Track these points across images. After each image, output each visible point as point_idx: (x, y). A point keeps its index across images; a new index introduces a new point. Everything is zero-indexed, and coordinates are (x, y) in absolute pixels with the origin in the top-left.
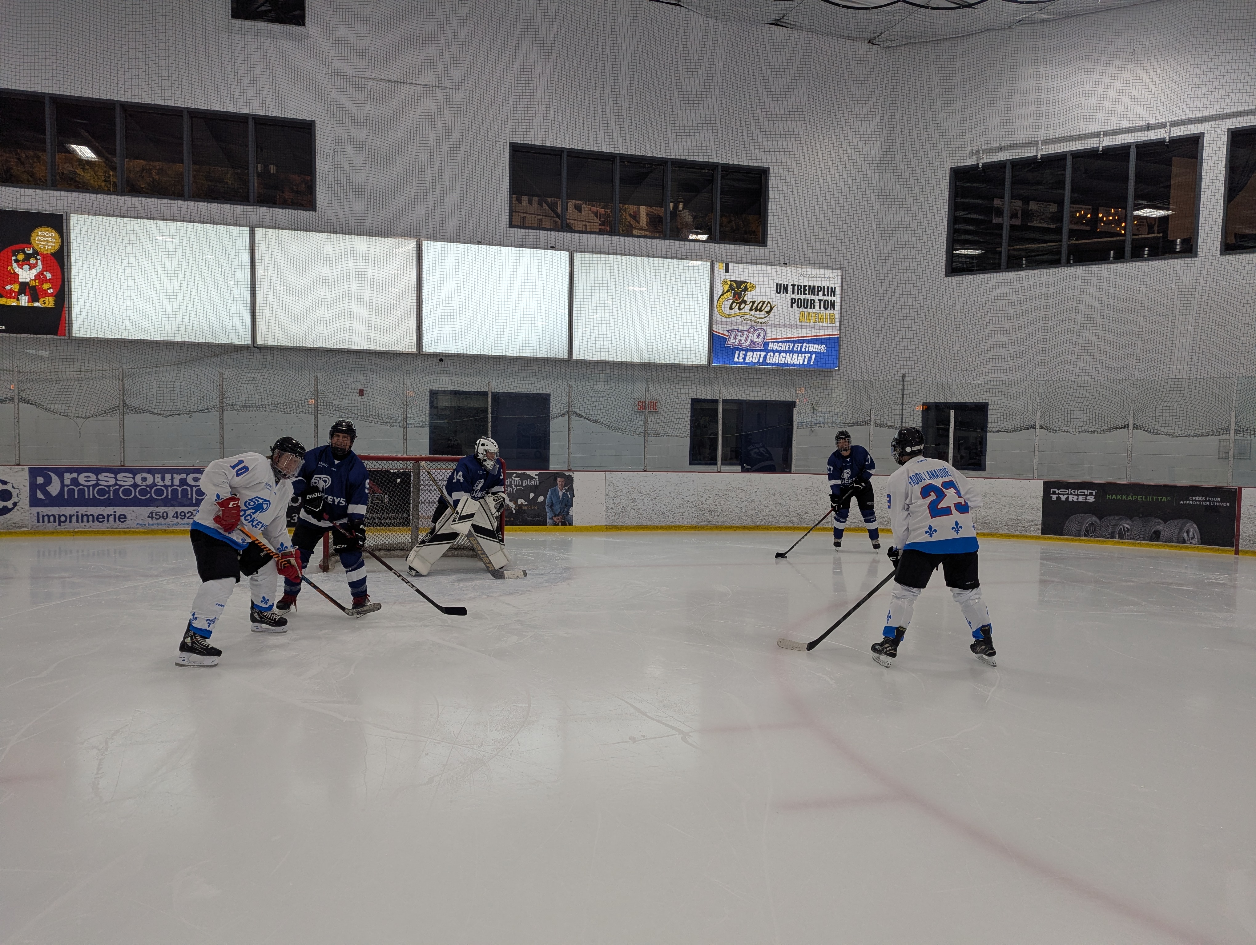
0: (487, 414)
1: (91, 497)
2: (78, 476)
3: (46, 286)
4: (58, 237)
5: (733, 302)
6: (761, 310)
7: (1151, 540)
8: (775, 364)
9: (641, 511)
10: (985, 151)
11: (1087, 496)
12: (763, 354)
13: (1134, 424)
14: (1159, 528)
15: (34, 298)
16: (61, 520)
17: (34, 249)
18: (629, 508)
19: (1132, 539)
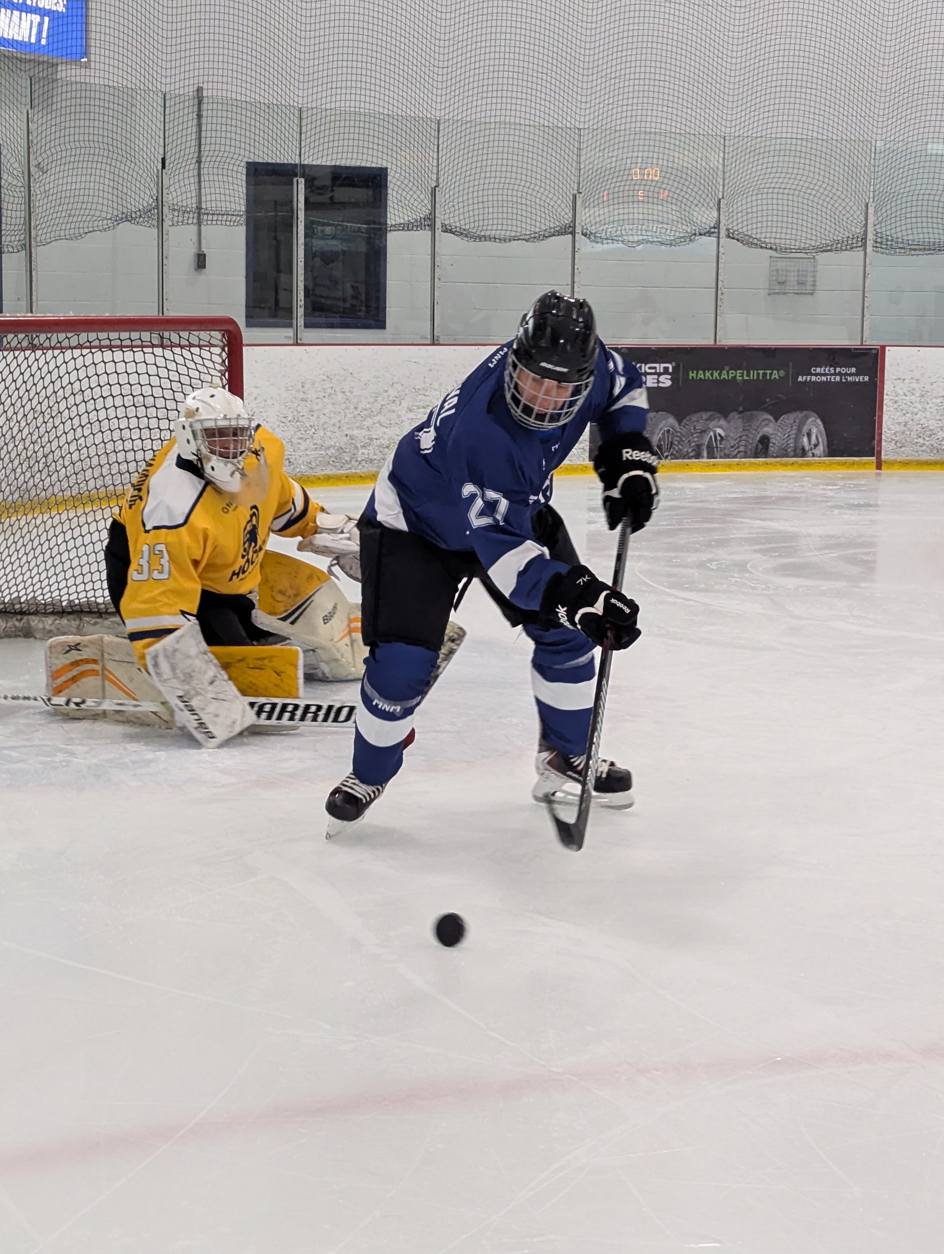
7: (756, 456)
11: (659, 374)
14: (768, 430)
19: (727, 456)
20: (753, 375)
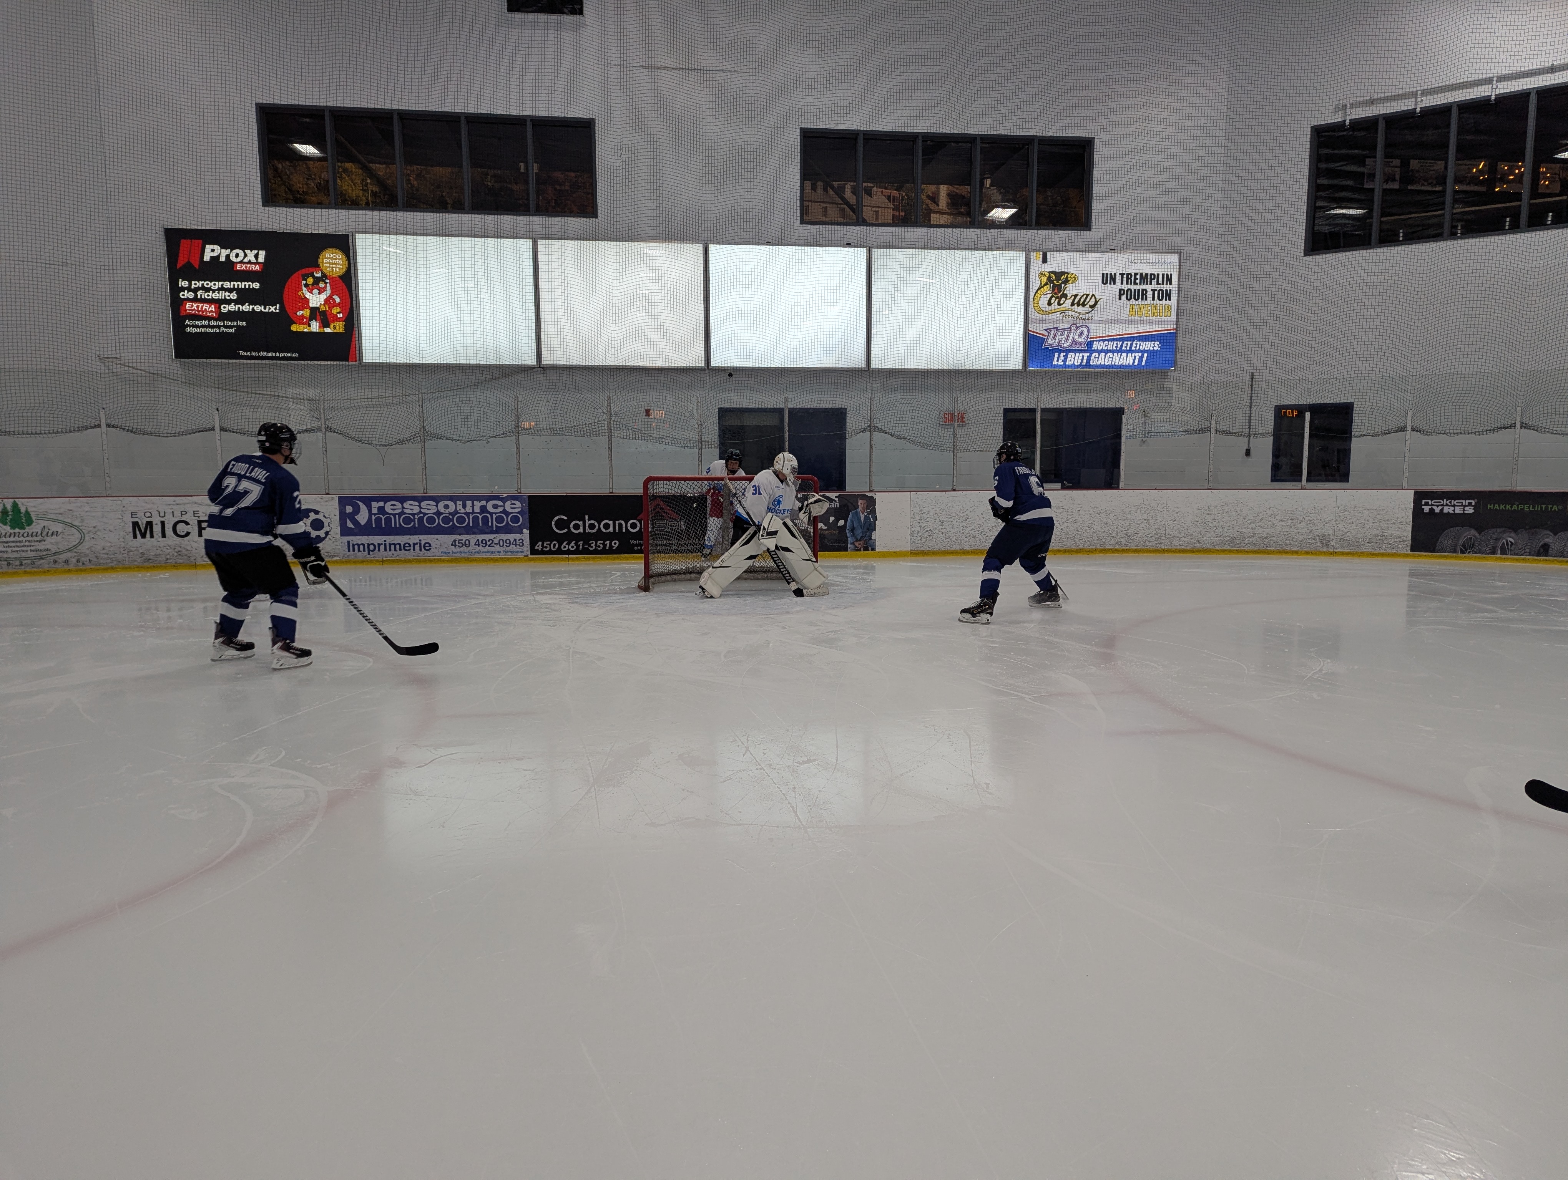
0: (784, 432)
1: (398, 526)
2: (385, 504)
3: (335, 310)
4: (345, 259)
5: (1052, 297)
6: (1084, 305)
7: (1538, 555)
8: (1100, 366)
9: (950, 534)
10: (1355, 105)
11: (1465, 506)
12: (1086, 355)
13: (1522, 423)
14: (1548, 540)
15: (325, 323)
16: (370, 549)
17: (322, 273)
18: (937, 531)
19: (1516, 554)
20: (1538, 508)
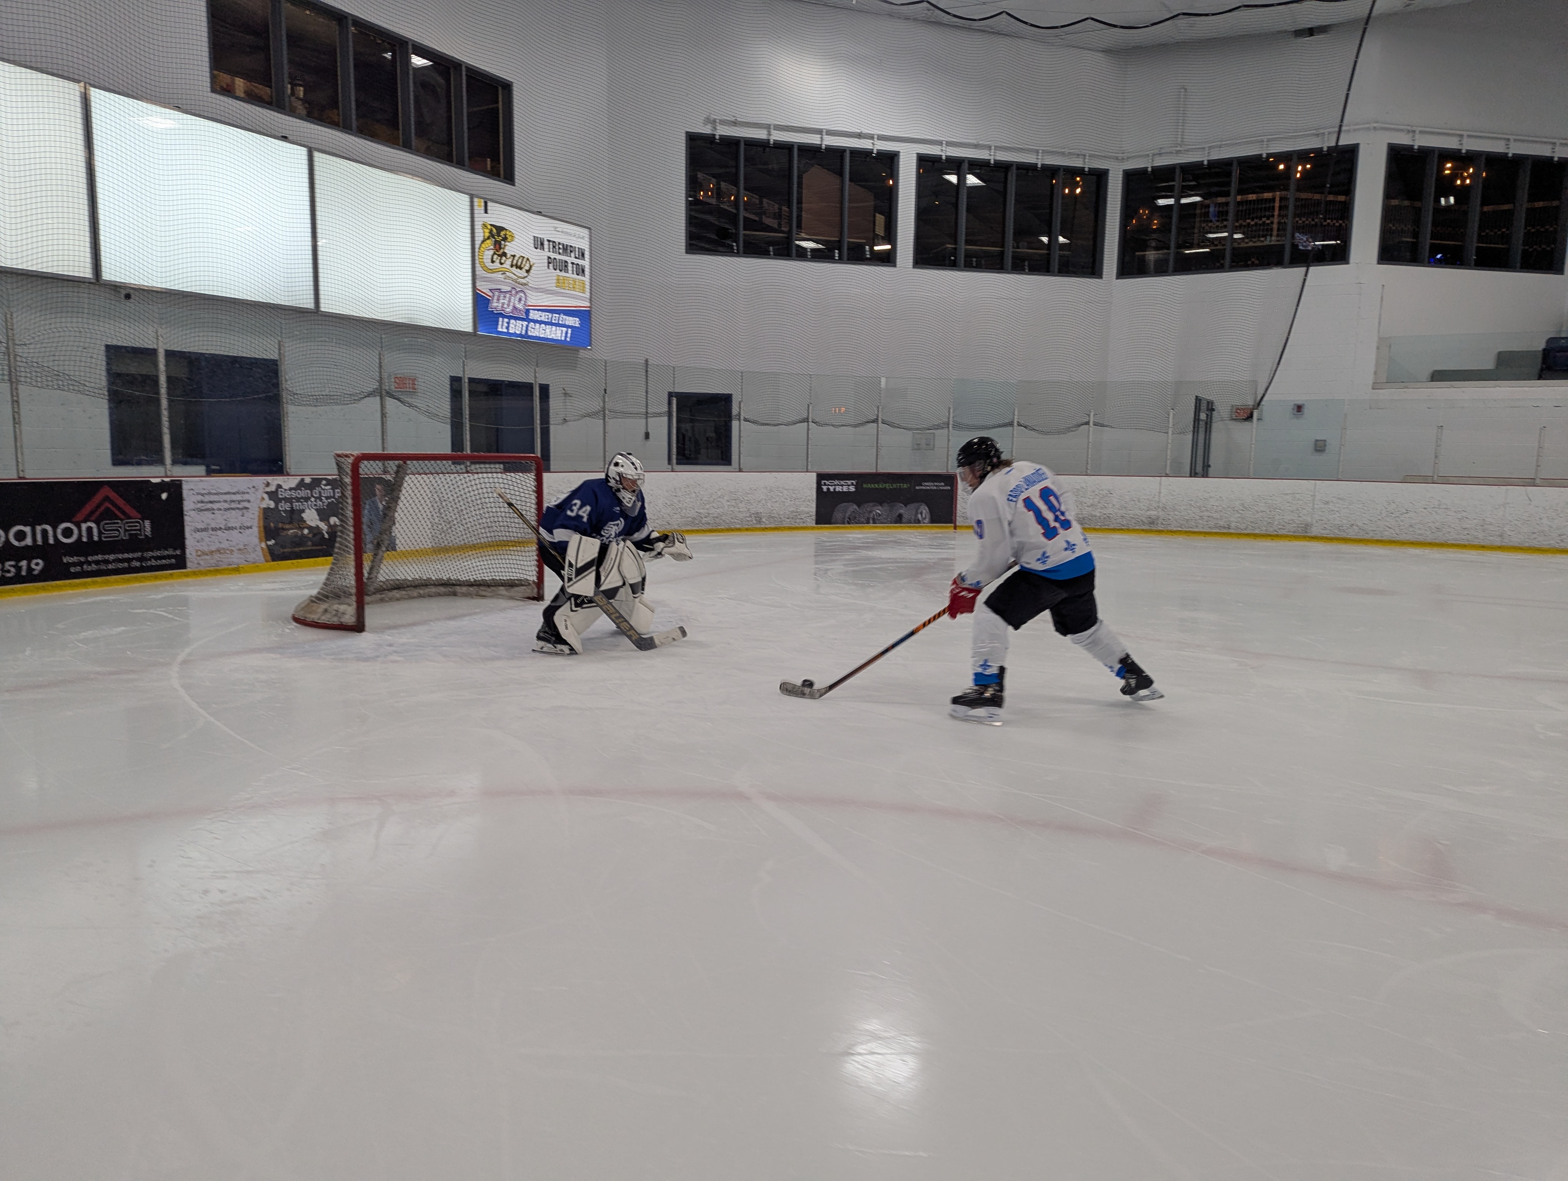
5: (495, 254)
6: (521, 268)
7: (896, 523)
8: (536, 338)
10: (723, 122)
11: (849, 485)
12: (525, 323)
13: (881, 419)
14: (902, 511)
19: (882, 523)
20: (895, 486)
